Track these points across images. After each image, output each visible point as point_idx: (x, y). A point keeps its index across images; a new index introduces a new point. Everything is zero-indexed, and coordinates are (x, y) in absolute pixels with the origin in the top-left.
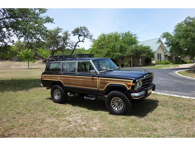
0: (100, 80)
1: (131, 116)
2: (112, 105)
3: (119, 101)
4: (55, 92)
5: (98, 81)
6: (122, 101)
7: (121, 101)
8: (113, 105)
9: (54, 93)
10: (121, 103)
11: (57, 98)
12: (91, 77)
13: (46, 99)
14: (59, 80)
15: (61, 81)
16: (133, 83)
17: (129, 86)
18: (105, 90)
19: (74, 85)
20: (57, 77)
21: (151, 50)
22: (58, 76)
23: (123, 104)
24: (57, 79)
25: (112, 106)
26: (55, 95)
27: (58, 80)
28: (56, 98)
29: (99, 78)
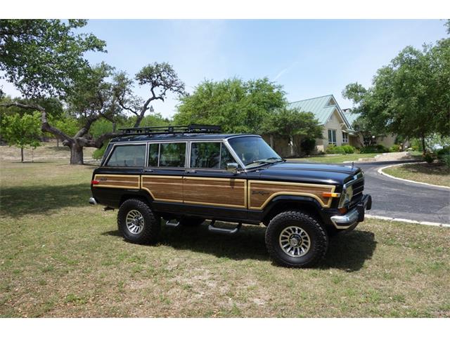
0: (251, 186)
1: (329, 268)
2: (281, 244)
3: (300, 234)
4: (129, 217)
5: (245, 187)
6: (307, 235)
7: (303, 234)
8: (284, 243)
9: (127, 218)
10: (304, 240)
11: (134, 231)
12: (229, 180)
13: (104, 234)
14: (142, 188)
15: (148, 190)
16: (335, 192)
17: (326, 198)
18: (264, 209)
19: (184, 198)
20: (137, 179)
21: (316, 122)
22: (139, 176)
23: (309, 241)
24: (136, 185)
25: (283, 247)
26: (129, 225)
27: (138, 188)
28: (132, 231)
29: (250, 181)
